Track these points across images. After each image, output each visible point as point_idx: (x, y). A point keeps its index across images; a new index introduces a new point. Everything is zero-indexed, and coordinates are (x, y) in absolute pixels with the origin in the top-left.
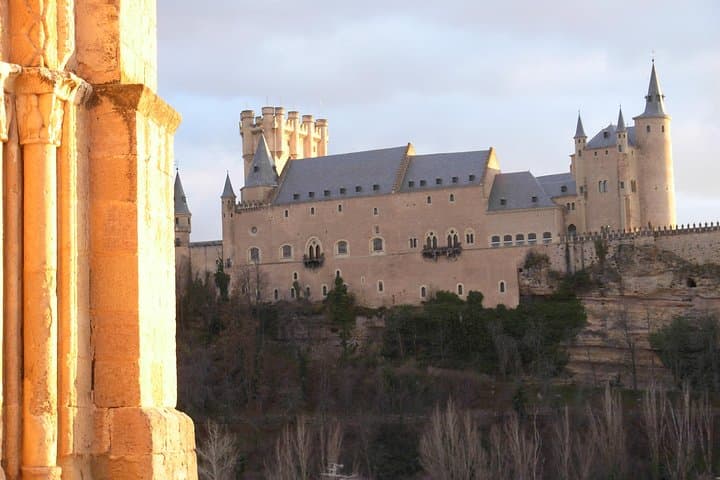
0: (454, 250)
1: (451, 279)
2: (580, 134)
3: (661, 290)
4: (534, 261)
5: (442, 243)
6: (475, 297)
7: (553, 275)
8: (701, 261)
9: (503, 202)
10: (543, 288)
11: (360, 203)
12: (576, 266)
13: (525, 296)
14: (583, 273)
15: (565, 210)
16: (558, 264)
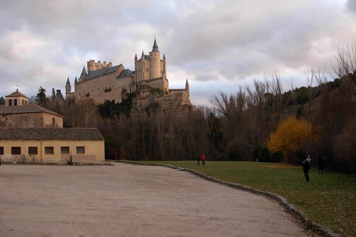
0: (110, 90)
1: (109, 97)
2: (136, 58)
3: (147, 96)
4: (124, 91)
5: (108, 88)
6: (114, 101)
7: (127, 94)
8: (155, 88)
9: (126, 75)
10: (125, 98)
11: (95, 80)
12: (133, 91)
13: (123, 99)
14: (133, 93)
15: (133, 77)
16: (128, 91)
